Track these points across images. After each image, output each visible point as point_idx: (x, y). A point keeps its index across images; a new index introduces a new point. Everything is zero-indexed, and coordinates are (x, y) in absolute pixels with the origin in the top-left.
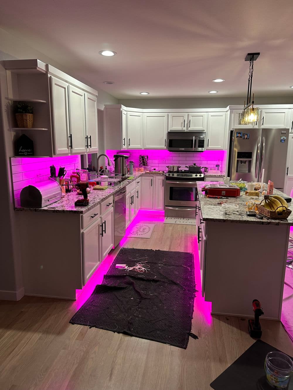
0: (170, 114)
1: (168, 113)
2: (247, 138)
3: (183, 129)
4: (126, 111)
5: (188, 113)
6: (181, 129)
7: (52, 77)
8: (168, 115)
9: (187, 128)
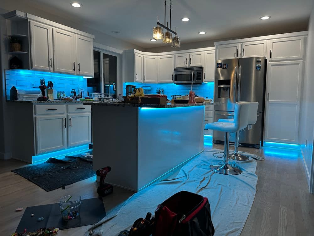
0: (176, 55)
1: (175, 55)
2: (226, 68)
3: (186, 66)
4: (143, 55)
5: (189, 53)
6: (184, 66)
7: (31, 21)
8: (175, 56)
9: (189, 65)
